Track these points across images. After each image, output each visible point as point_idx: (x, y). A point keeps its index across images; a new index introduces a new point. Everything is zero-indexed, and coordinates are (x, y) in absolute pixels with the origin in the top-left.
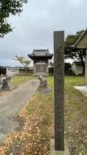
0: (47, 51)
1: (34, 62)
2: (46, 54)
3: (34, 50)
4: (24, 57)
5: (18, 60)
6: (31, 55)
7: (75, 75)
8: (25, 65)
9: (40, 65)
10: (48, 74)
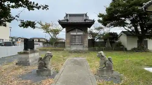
0: (85, 16)
1: (67, 32)
2: (85, 20)
3: (67, 15)
4: (51, 24)
5: (43, 28)
6: (63, 21)
7: (126, 50)
8: (52, 35)
9: (75, 36)
10: (87, 49)
